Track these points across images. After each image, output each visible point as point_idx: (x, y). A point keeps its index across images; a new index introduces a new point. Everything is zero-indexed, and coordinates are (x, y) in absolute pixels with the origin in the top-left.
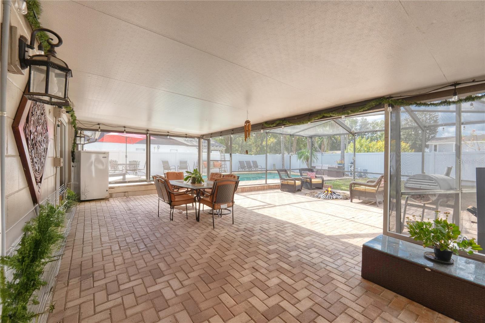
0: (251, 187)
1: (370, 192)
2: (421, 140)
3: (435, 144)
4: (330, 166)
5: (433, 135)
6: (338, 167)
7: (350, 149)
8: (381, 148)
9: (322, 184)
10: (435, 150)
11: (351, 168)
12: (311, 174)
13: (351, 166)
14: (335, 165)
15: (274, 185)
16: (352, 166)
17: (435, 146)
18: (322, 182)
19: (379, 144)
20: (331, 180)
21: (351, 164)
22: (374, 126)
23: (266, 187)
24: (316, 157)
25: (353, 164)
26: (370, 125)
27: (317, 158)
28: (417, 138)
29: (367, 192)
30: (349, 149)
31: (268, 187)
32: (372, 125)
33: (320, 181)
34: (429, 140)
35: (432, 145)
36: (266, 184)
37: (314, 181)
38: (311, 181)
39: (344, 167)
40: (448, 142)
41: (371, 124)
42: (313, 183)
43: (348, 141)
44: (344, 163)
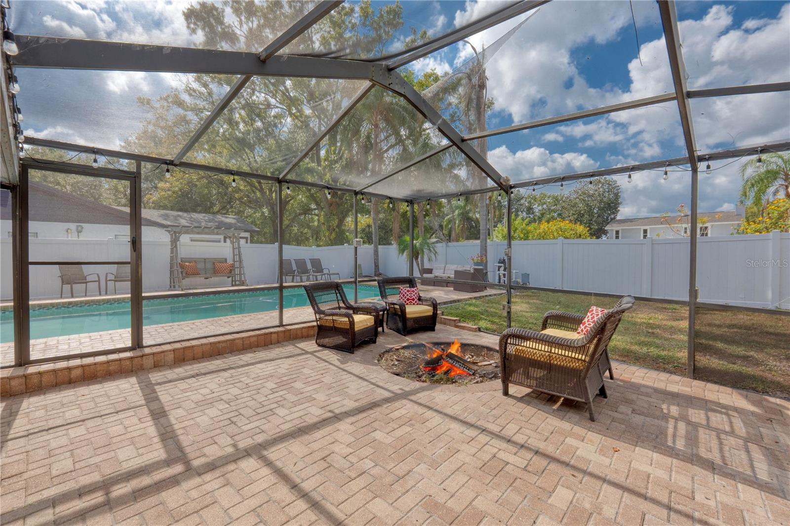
0: (219, 342)
1: (566, 367)
2: (598, 224)
3: (617, 229)
4: (460, 269)
5: (612, 216)
6: (475, 269)
7: (497, 236)
8: (545, 234)
9: (435, 315)
10: (617, 237)
11: (499, 270)
12: (408, 291)
13: (499, 267)
14: (470, 267)
15: (303, 328)
16: (501, 267)
17: (617, 232)
18: (433, 313)
19: (542, 227)
20: (458, 301)
21: (499, 263)
22: (530, 202)
23: (274, 336)
24: (434, 249)
25: (502, 263)
26: (524, 199)
27: (436, 252)
28: (591, 220)
29: (556, 365)
30: (495, 237)
31: (281, 335)
32: (528, 200)
33: (428, 311)
34: (608, 223)
35: (612, 230)
36: (279, 326)
37: (413, 310)
38: (403, 311)
39: (486, 270)
40: (635, 226)
41: (526, 198)
42: (408, 316)
43: (493, 224)
44: (487, 262)
